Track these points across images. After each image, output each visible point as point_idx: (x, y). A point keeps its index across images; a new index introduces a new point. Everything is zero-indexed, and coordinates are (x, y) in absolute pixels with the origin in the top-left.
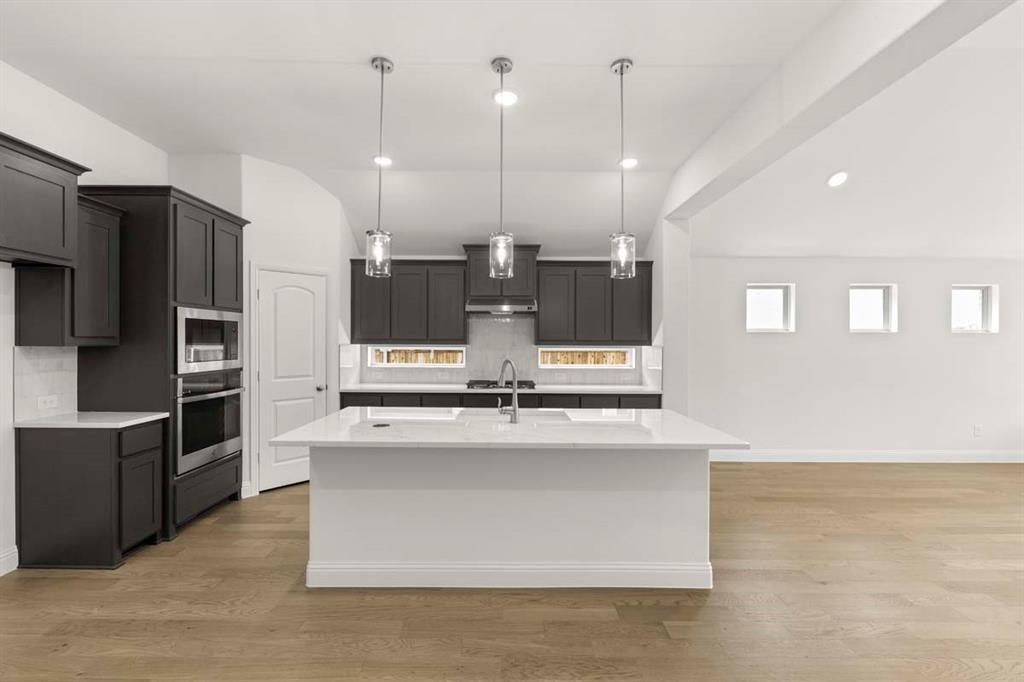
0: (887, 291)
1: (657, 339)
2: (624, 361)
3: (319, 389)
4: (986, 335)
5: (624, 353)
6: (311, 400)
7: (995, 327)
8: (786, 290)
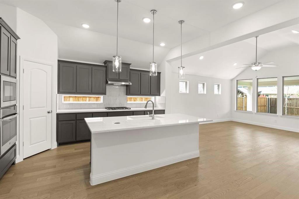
0: (204, 84)
1: (163, 94)
3: (49, 112)
4: (219, 95)
6: (45, 117)
7: (220, 93)
8: (186, 83)
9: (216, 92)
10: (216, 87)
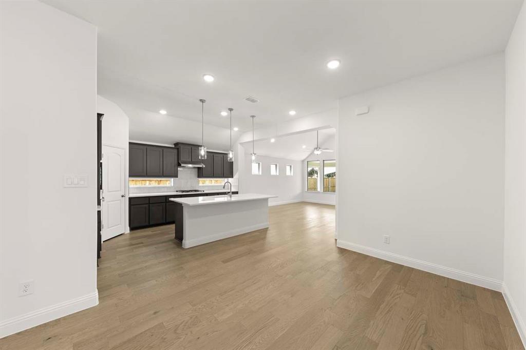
0: (276, 165)
2: (212, 183)
3: (122, 196)
4: (291, 176)
5: (211, 181)
6: (119, 201)
7: (292, 174)
8: (259, 164)
9: (288, 173)
10: (288, 168)
